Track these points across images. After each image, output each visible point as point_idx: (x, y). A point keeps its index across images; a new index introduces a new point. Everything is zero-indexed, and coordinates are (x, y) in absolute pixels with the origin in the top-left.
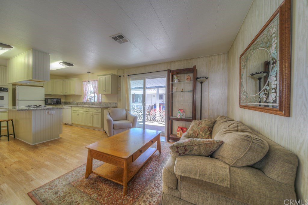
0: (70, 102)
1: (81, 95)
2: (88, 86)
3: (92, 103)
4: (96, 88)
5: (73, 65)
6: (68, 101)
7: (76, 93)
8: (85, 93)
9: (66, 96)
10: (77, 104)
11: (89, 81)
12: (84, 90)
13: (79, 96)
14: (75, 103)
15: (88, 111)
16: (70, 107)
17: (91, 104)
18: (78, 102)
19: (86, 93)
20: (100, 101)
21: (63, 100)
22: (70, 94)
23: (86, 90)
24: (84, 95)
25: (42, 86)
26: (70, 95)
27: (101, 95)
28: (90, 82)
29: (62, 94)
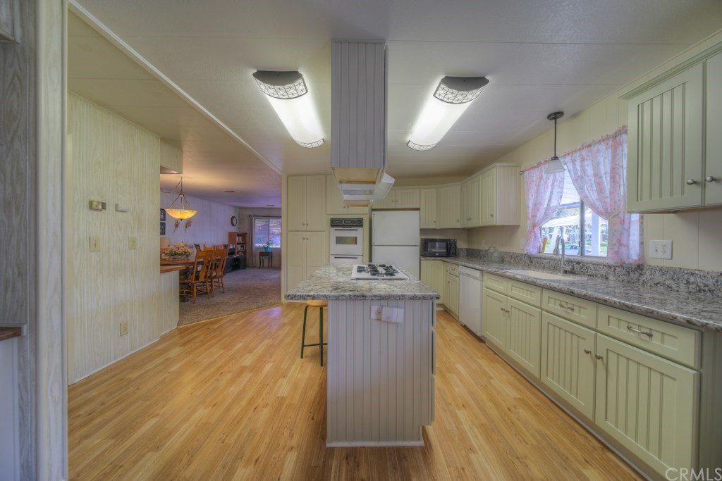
0: (479, 251)
1: (518, 227)
2: (550, 183)
3: (569, 261)
4: (599, 184)
5: (488, 81)
6: (475, 247)
7: (498, 221)
8: (534, 216)
9: (470, 232)
10: (502, 261)
11: (556, 158)
12: (531, 205)
13: (509, 231)
14: (496, 254)
15: (561, 311)
16: (478, 274)
17: (568, 268)
18: (506, 253)
19: (541, 214)
20: (633, 254)
21: (462, 245)
22: (480, 225)
23: (537, 205)
24: (529, 223)
25: (417, 206)
26: (481, 227)
27: (635, 217)
28: (561, 160)
29: (458, 226)
